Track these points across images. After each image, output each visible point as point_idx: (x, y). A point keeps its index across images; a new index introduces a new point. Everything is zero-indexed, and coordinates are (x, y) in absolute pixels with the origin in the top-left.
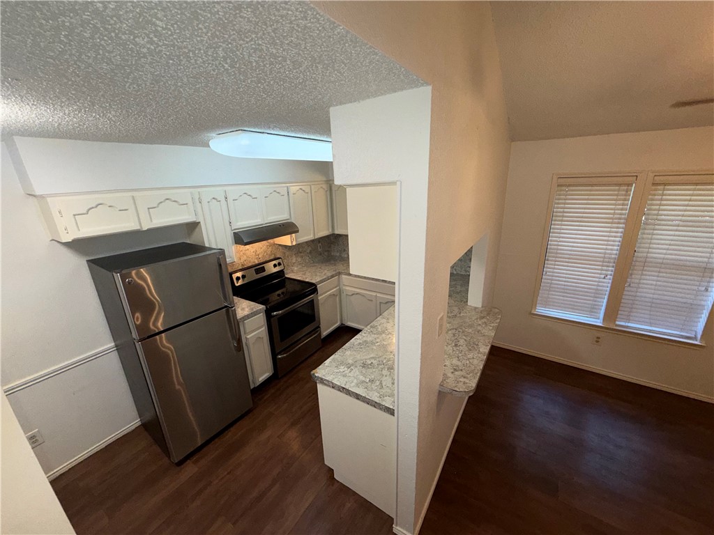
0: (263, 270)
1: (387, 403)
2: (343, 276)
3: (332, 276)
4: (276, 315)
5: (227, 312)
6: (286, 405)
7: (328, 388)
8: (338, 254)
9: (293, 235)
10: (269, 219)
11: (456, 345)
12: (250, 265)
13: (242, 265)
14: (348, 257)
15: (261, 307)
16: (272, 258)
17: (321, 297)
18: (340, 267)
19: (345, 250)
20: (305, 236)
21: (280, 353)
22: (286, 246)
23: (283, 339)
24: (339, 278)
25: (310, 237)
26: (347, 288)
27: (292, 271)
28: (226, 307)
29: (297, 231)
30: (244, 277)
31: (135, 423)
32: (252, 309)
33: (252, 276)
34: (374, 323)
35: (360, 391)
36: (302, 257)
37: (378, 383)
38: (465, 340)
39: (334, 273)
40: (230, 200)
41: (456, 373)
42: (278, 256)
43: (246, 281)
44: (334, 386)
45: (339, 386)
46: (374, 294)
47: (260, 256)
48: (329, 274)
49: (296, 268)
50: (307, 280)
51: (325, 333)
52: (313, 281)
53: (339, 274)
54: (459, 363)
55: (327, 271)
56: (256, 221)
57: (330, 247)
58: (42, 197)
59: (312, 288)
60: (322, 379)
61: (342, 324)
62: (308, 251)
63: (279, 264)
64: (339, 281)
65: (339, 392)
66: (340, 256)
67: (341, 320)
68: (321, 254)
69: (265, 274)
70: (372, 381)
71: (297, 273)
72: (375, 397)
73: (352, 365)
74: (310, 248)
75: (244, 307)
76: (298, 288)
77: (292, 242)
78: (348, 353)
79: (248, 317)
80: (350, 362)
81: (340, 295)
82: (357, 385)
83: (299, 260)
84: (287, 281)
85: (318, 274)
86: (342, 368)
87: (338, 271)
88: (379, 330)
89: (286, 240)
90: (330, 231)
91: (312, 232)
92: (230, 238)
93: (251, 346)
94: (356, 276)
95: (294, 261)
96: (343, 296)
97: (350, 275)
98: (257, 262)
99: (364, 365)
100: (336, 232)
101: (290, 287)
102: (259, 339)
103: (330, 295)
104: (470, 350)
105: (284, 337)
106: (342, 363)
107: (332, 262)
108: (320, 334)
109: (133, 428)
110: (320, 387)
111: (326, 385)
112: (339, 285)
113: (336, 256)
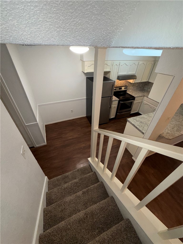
0: (121, 89)
1: (143, 131)
2: (145, 97)
3: (141, 96)
4: (121, 103)
5: (111, 98)
6: (116, 125)
7: (130, 124)
8: (146, 89)
9: (134, 80)
10: (129, 73)
11: (173, 128)
12: (118, 86)
13: (116, 86)
14: (150, 91)
15: (118, 99)
16: (125, 85)
17: (135, 102)
18: (145, 94)
19: (150, 88)
20: (138, 81)
21: (118, 113)
22: (130, 83)
23: (120, 110)
24: (143, 97)
25: (140, 81)
26: (145, 102)
27: (129, 91)
28: (111, 96)
29: (136, 79)
30: (116, 89)
31: (85, 115)
32: (116, 99)
33: (118, 90)
34: (149, 114)
35: (138, 127)
36: (134, 87)
37: (143, 127)
38: (177, 128)
39: (142, 95)
40: (120, 66)
41: (167, 134)
42: (127, 85)
43: (116, 91)
44: (131, 124)
45: (133, 124)
46: (153, 106)
47: (122, 84)
48: (141, 95)
49: (130, 90)
50: (133, 95)
51: (132, 113)
52: (135, 96)
53: (144, 96)
54: (170, 132)
55: (140, 94)
56: (125, 73)
57: (145, 86)
58: (84, 61)
59: (133, 98)
60: (129, 121)
61: (138, 112)
62: (137, 86)
63: (126, 88)
64: (143, 98)
65: (132, 125)
66: (147, 90)
67: (138, 111)
68: (140, 88)
69: (121, 90)
70: (141, 126)
71: (130, 92)
72: (141, 129)
73: (138, 121)
74: (137, 85)
75: (114, 98)
76: (129, 97)
77: (133, 82)
78: (138, 118)
79: (114, 101)
80: (138, 120)
81: (141, 103)
82: (137, 125)
83: (133, 88)
84: (127, 94)
85: (137, 94)
86: (135, 121)
87: (144, 95)
88: (150, 116)
89: (131, 81)
90: (148, 80)
91: (141, 80)
92: (116, 77)
93: (112, 108)
94: (150, 98)
95: (131, 88)
96: (142, 104)
97: (148, 97)
98: (120, 86)
99: (141, 122)
100: (149, 81)
101: (127, 96)
102: (115, 107)
103: (138, 102)
104: (177, 131)
105: (121, 109)
106: (135, 120)
107: (143, 91)
108: (130, 112)
109: (84, 116)
110: (128, 123)
111: (129, 122)
112: (142, 100)
113: (145, 90)
